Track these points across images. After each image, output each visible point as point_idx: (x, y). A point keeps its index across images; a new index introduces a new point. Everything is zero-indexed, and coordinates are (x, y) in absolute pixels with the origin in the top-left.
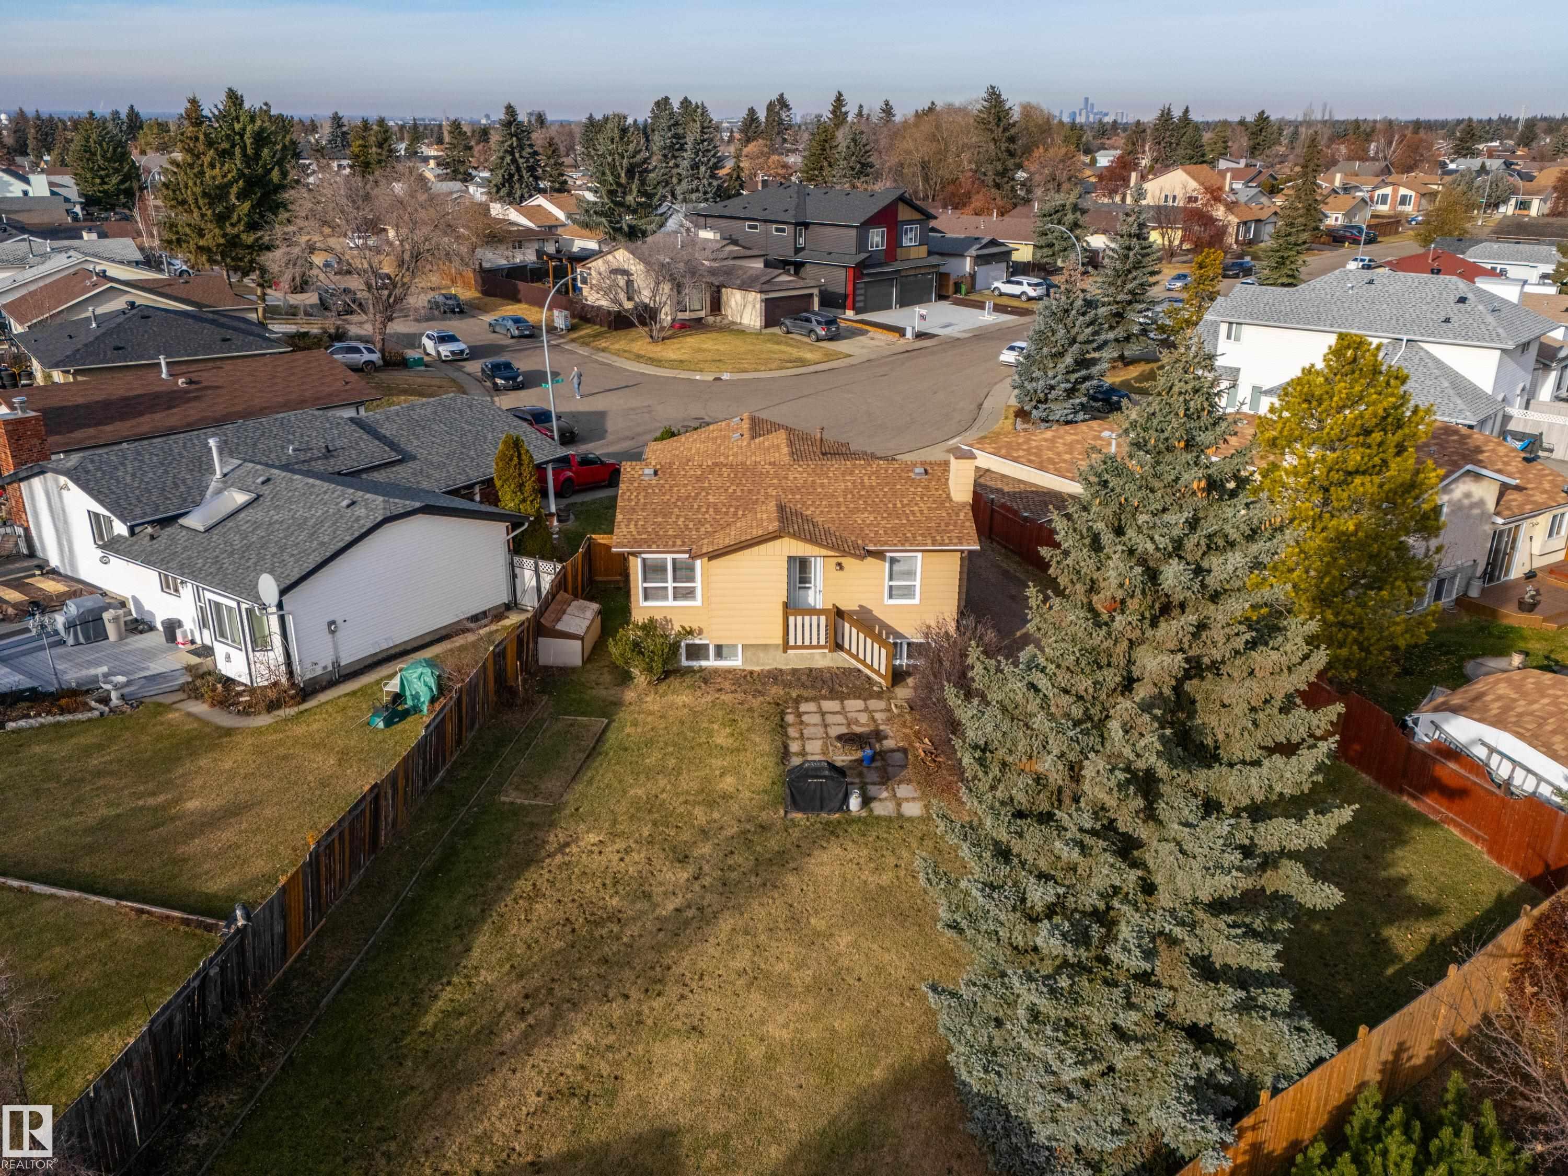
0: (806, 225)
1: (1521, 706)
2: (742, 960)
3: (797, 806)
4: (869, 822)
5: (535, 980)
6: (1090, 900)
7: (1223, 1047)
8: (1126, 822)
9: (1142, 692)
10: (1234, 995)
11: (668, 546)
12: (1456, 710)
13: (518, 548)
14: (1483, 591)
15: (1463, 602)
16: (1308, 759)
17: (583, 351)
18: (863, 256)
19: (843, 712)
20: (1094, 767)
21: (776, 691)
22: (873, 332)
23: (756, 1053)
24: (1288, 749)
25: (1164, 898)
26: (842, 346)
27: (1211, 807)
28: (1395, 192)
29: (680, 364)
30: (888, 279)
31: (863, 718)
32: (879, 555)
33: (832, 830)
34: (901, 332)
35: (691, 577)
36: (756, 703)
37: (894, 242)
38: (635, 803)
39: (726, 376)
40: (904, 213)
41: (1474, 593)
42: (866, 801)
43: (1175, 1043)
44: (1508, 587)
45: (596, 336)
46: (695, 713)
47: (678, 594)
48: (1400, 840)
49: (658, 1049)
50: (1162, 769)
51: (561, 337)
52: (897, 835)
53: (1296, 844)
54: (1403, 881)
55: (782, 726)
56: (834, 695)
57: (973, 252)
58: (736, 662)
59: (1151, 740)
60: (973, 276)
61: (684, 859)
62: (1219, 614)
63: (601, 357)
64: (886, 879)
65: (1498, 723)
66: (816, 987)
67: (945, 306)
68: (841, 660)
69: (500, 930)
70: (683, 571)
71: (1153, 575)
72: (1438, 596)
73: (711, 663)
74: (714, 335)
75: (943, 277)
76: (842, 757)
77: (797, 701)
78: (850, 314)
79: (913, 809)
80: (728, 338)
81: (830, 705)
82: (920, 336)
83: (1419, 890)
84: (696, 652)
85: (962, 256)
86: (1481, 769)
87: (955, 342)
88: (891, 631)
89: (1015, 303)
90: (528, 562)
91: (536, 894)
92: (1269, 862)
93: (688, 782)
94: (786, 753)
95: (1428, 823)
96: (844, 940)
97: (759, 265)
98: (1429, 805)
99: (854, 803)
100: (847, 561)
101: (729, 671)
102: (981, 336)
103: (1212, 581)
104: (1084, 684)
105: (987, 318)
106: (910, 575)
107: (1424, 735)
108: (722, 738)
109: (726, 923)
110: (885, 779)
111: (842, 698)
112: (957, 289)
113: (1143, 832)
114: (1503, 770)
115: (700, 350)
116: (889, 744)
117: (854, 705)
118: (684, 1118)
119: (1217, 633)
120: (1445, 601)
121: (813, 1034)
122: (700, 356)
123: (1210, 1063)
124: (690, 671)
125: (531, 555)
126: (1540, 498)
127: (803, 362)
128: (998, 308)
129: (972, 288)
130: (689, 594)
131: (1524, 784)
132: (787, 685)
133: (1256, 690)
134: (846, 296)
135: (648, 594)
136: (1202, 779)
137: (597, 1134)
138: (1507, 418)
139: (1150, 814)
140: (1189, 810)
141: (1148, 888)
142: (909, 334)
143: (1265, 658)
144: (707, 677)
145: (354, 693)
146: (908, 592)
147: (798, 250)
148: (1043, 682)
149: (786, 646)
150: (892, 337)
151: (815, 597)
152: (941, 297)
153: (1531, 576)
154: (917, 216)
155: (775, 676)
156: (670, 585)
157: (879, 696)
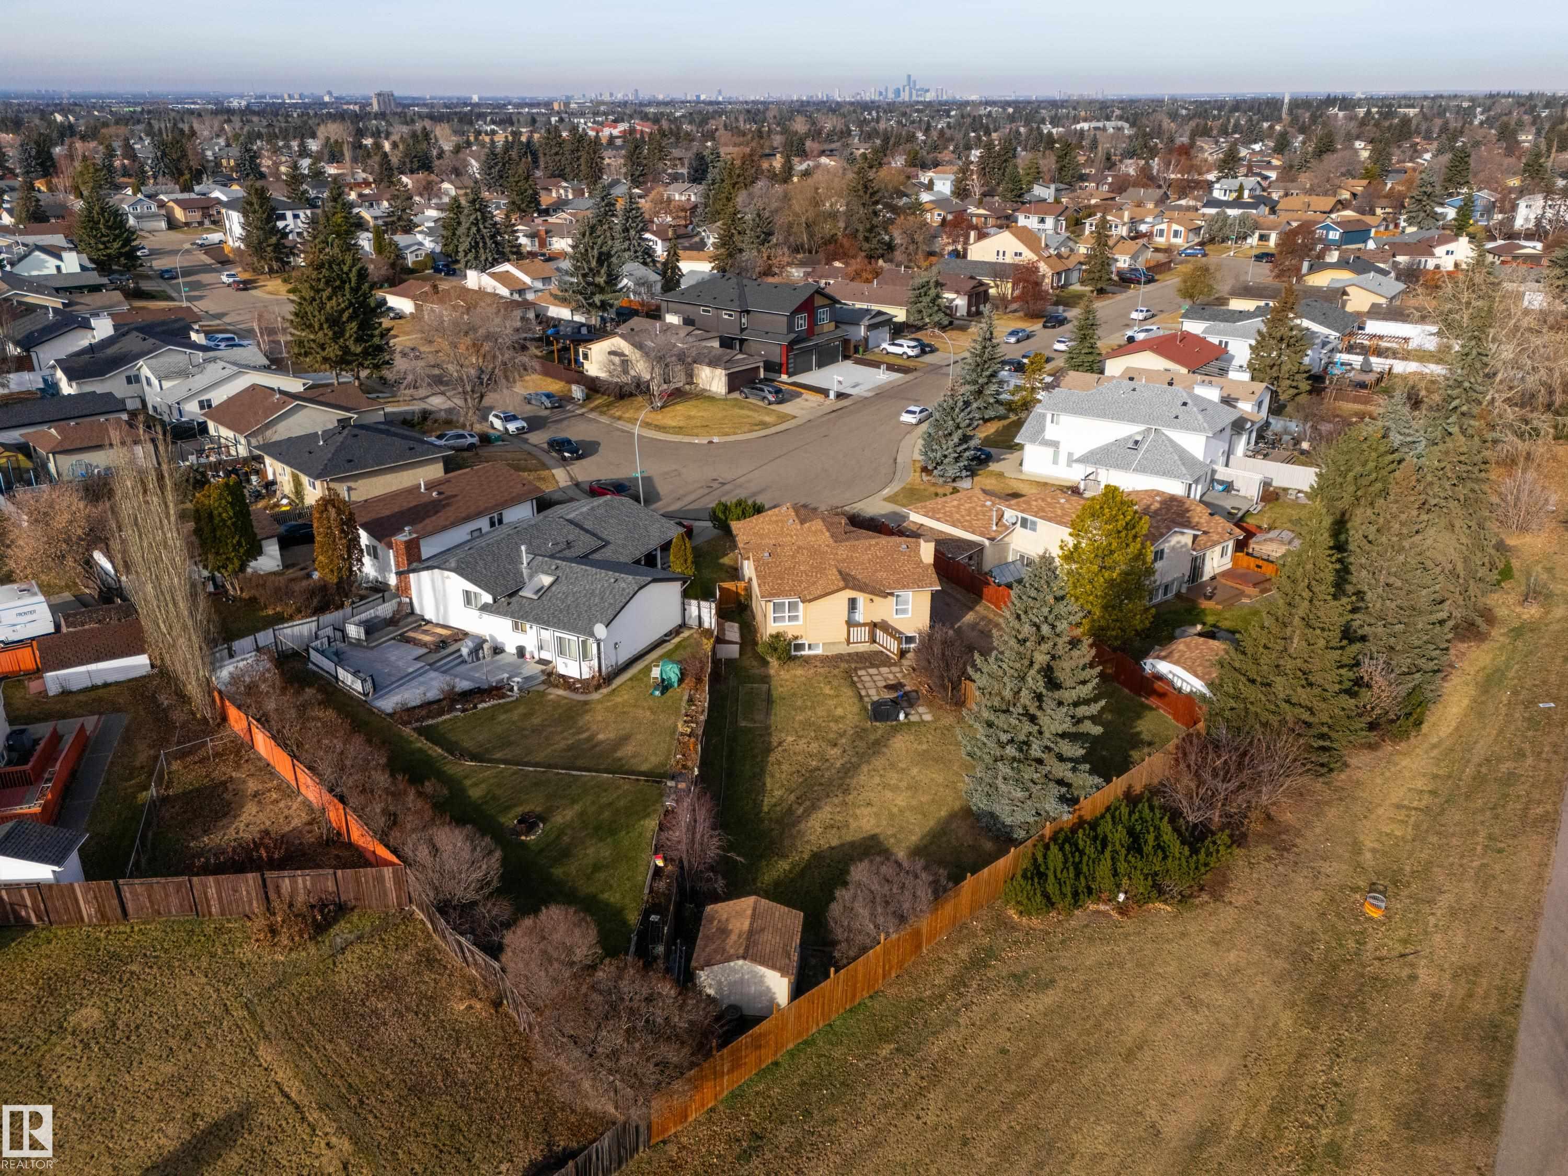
0: (748, 312)
1: (1188, 654)
2: (877, 780)
3: (876, 720)
4: (909, 724)
5: (798, 793)
6: (1022, 737)
7: (1069, 785)
8: (1033, 710)
9: (1036, 667)
10: (1070, 765)
11: (786, 594)
12: (1163, 658)
13: (686, 595)
14: (1189, 589)
15: (1178, 595)
16: (1090, 686)
17: (604, 419)
18: (793, 336)
19: (880, 674)
20: (1024, 692)
21: (844, 665)
22: (807, 395)
23: (895, 810)
24: (1084, 683)
25: (1047, 735)
26: (786, 408)
27: (1060, 704)
28: (1169, 228)
29: (679, 430)
30: (808, 351)
31: (891, 676)
32: (892, 594)
33: (896, 729)
34: (825, 392)
35: (797, 609)
36: (836, 672)
37: (813, 322)
38: (801, 722)
39: (716, 440)
40: (819, 301)
41: (1184, 590)
42: (907, 715)
43: (1052, 785)
44: (1204, 585)
45: (609, 405)
46: (810, 679)
47: (791, 619)
48: (1139, 716)
49: (858, 812)
50: (1044, 692)
51: (582, 406)
52: (923, 729)
53: (1088, 714)
54: (1139, 733)
55: (853, 683)
56: (873, 666)
57: (866, 322)
58: (819, 651)
59: (1041, 683)
60: (866, 339)
61: (835, 745)
62: (1060, 641)
63: (619, 424)
64: (925, 747)
65: (1177, 663)
66: (909, 788)
67: (848, 364)
68: (875, 647)
69: (773, 776)
70: (793, 607)
71: (1038, 628)
72: (1165, 594)
73: (806, 652)
74: (693, 402)
75: (846, 342)
76: (889, 695)
77: (856, 669)
78: (784, 377)
79: (928, 717)
80: (706, 405)
81: (873, 671)
82: (840, 396)
83: (1145, 736)
84: (799, 647)
85: (858, 324)
86: (1170, 683)
87: (864, 402)
88: (897, 631)
89: (899, 362)
90: (694, 603)
91: (779, 763)
92: (1079, 721)
93: (821, 711)
94: (861, 698)
95: (1151, 709)
96: (915, 771)
97: (716, 344)
98: (1153, 701)
99: (902, 716)
100: (875, 598)
101: (816, 656)
102: (882, 395)
103: (1058, 630)
104: (1018, 665)
105: (882, 376)
106: (906, 603)
107: (1148, 668)
108: (827, 690)
109: (865, 768)
110: (911, 705)
111: (877, 667)
112: (856, 351)
113: (1039, 714)
114: (1178, 683)
115: (690, 417)
116: (908, 688)
117: (884, 670)
118: (877, 831)
119: (1060, 647)
120: (1170, 596)
121: (914, 803)
122: (693, 422)
123: (1064, 790)
124: (796, 657)
125: (696, 598)
126: (1215, 537)
127: (765, 425)
128: (891, 368)
129: (866, 349)
130: (795, 618)
131: (1186, 689)
132: (848, 662)
133: (1073, 664)
134: (781, 365)
135: (775, 619)
136: (1057, 694)
137: (849, 838)
138: (1214, 472)
139: (1040, 708)
140: (1053, 705)
141: (1040, 733)
142: (832, 395)
143: (1075, 653)
144: (807, 660)
145: (631, 679)
146: (904, 611)
147: (742, 330)
148: (1005, 666)
149: (848, 642)
150: (820, 398)
151: (859, 617)
152: (846, 357)
153: (1213, 578)
154: (827, 302)
155: (839, 658)
156: (787, 614)
157: (895, 664)
